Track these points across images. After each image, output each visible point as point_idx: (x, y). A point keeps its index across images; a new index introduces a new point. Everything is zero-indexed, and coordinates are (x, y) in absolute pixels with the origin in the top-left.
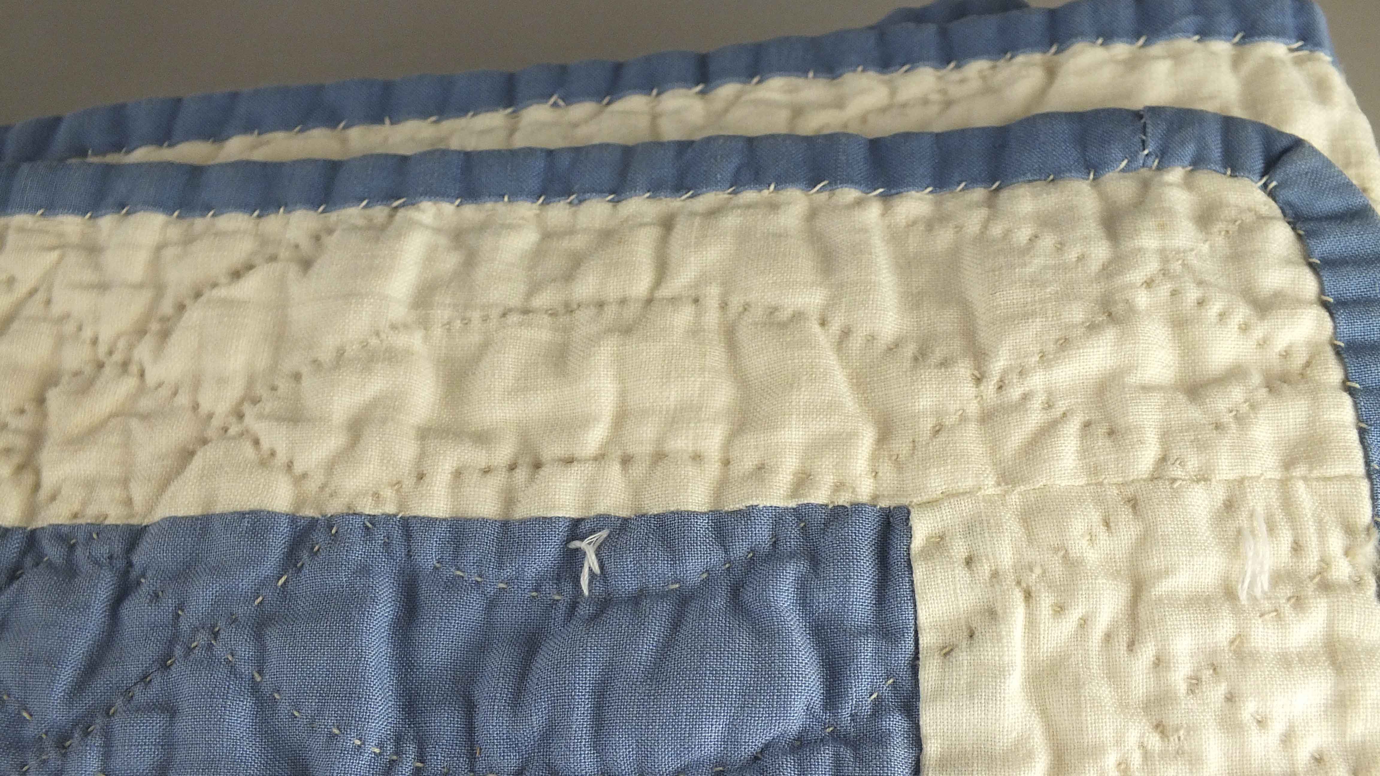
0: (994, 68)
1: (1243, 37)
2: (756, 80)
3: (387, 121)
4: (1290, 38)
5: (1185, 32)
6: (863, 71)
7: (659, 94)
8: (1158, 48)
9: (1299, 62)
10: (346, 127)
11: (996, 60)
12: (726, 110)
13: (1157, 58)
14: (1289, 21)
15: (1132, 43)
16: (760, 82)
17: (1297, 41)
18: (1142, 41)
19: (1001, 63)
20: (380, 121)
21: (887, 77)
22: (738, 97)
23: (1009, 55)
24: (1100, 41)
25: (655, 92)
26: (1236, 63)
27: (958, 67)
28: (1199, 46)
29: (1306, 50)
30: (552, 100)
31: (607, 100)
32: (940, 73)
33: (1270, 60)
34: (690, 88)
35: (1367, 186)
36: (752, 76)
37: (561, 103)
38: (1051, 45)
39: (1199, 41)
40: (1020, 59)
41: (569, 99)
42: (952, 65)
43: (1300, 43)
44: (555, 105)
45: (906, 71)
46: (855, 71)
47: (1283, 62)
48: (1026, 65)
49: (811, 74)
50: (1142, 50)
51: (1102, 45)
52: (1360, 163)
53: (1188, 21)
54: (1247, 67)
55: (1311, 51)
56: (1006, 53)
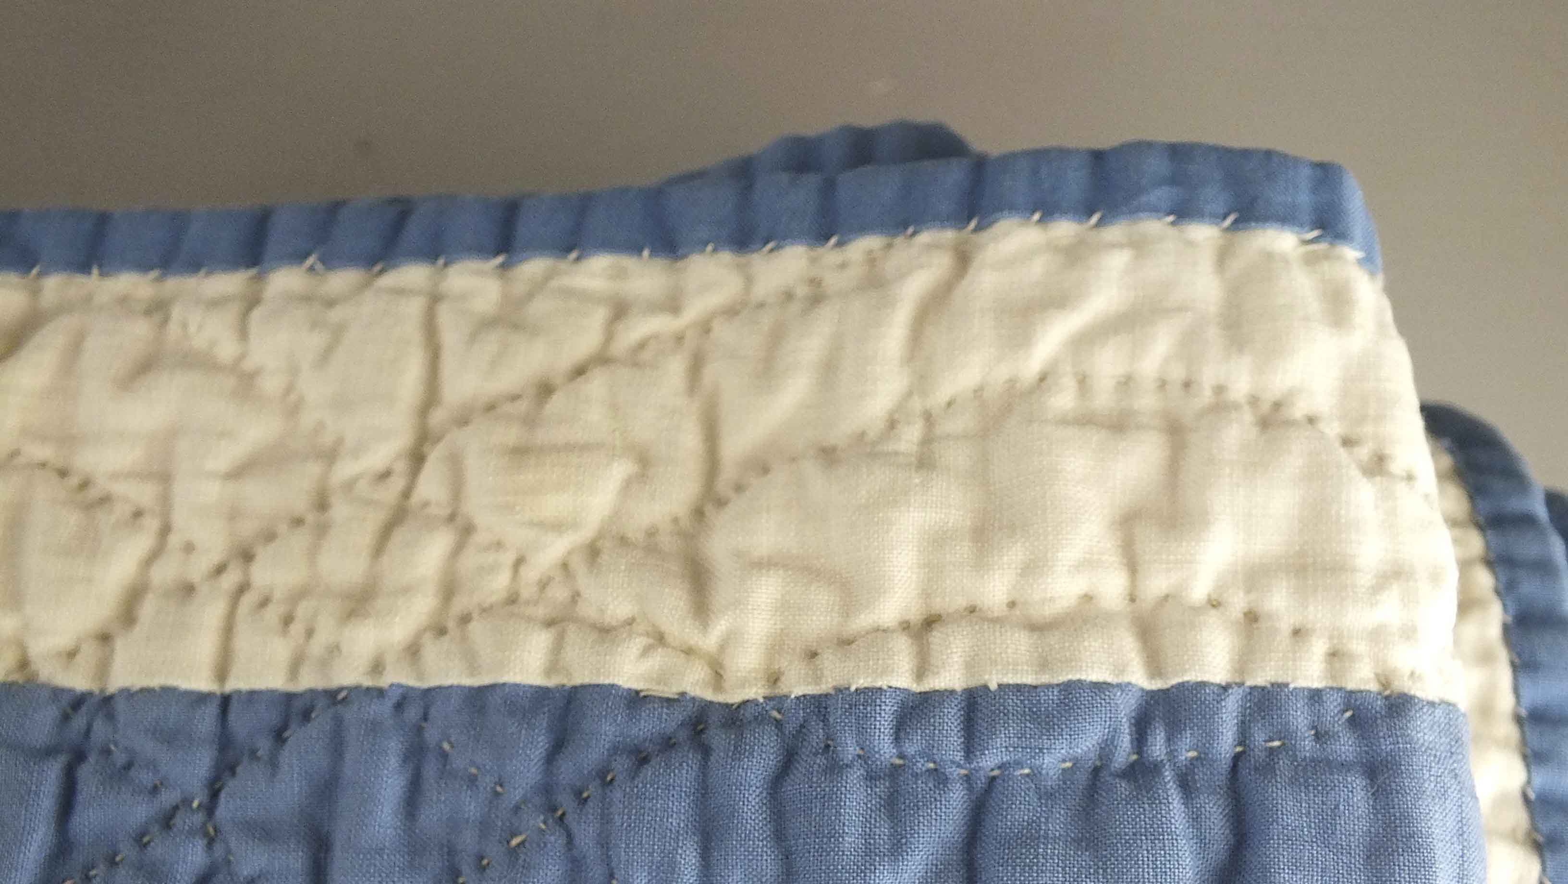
0: (889, 246)
1: (1236, 222)
2: (574, 255)
3: (95, 271)
4: (1301, 225)
5: (1155, 210)
6: (715, 250)
7: (446, 265)
8: (1115, 232)
9: (1310, 261)
10: (40, 275)
11: (895, 235)
12: (530, 296)
13: (1113, 246)
14: (1304, 198)
15: (1080, 222)
16: (578, 259)
17: (1312, 230)
18: (1095, 219)
19: (899, 240)
20: (84, 268)
21: (742, 260)
22: (548, 277)
23: (911, 230)
24: (1037, 216)
25: (441, 261)
26: (1223, 257)
27: (840, 244)
28: (1172, 232)
29: (1325, 241)
30: (310, 261)
31: (377, 268)
32: (813, 254)
33: (1269, 256)
34: (487, 259)
35: (1387, 452)
36: (568, 250)
37: (319, 266)
38: (969, 219)
39: (1173, 223)
40: (925, 237)
41: (330, 262)
42: (833, 240)
43: (1315, 233)
44: (311, 269)
45: (772, 250)
46: (703, 251)
47: (1285, 260)
48: (930, 247)
49: (646, 253)
50: (1094, 233)
51: (1040, 221)
52: (1380, 418)
53: (1162, 194)
54: (1236, 265)
55: (1331, 244)
56: (906, 228)
